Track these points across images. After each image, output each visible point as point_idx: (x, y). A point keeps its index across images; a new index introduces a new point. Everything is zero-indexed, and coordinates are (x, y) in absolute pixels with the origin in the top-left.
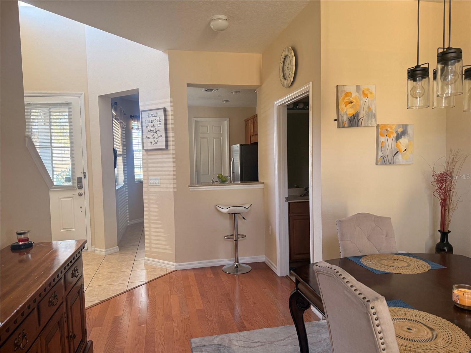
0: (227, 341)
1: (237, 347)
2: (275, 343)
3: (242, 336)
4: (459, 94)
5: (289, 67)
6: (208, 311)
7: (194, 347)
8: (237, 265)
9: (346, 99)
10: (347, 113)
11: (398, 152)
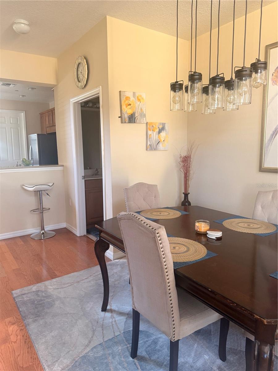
0: (43, 287)
1: (52, 290)
2: (81, 282)
3: (55, 282)
4: (200, 102)
5: (82, 72)
6: (23, 269)
7: (16, 297)
8: (43, 233)
9: (127, 102)
10: (127, 112)
11: (159, 142)
